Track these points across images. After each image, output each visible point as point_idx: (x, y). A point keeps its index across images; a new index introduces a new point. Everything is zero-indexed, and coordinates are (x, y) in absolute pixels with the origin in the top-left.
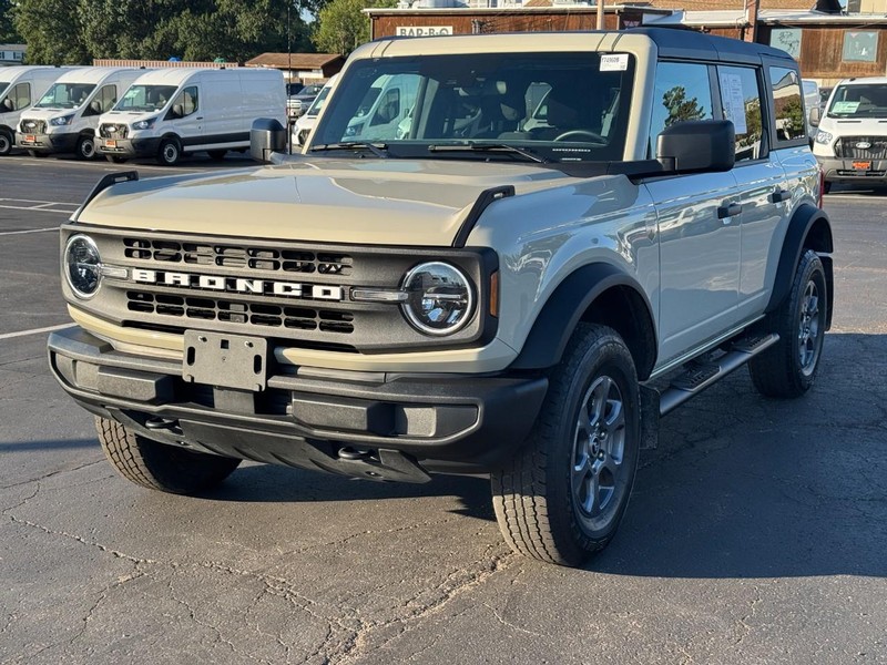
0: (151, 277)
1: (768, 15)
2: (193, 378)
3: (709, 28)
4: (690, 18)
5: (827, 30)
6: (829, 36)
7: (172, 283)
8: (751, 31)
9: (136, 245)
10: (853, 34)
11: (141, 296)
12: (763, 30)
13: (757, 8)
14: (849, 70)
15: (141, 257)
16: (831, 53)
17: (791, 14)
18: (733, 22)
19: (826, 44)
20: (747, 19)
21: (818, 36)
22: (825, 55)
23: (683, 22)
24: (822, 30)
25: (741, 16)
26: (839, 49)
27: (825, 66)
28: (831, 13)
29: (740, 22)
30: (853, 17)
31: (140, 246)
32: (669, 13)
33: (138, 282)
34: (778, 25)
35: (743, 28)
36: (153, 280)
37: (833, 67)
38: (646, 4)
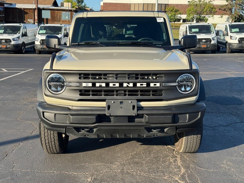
0: (90, 85)
1: (41, 6)
2: (110, 114)
3: (25, 9)
4: (18, 6)
5: (57, 11)
6: (58, 13)
7: (99, 86)
8: (37, 10)
9: (82, 75)
10: (64, 13)
11: (84, 91)
12: (40, 10)
13: (38, 4)
14: (64, 22)
15: (84, 79)
16: (59, 17)
17: (46, 6)
18: (31, 8)
19: (57, 15)
20: (35, 7)
21: (55, 13)
22: (57, 18)
23: (17, 7)
24: (56, 11)
25: (33, 6)
26: (60, 16)
27: (57, 21)
28: (56, 6)
29: (33, 8)
30: (62, 8)
31: (84, 76)
32: (11, 4)
33: (84, 87)
34: (44, 9)
35: (34, 9)
36: (91, 86)
37: (60, 21)
38: (4, 1)
